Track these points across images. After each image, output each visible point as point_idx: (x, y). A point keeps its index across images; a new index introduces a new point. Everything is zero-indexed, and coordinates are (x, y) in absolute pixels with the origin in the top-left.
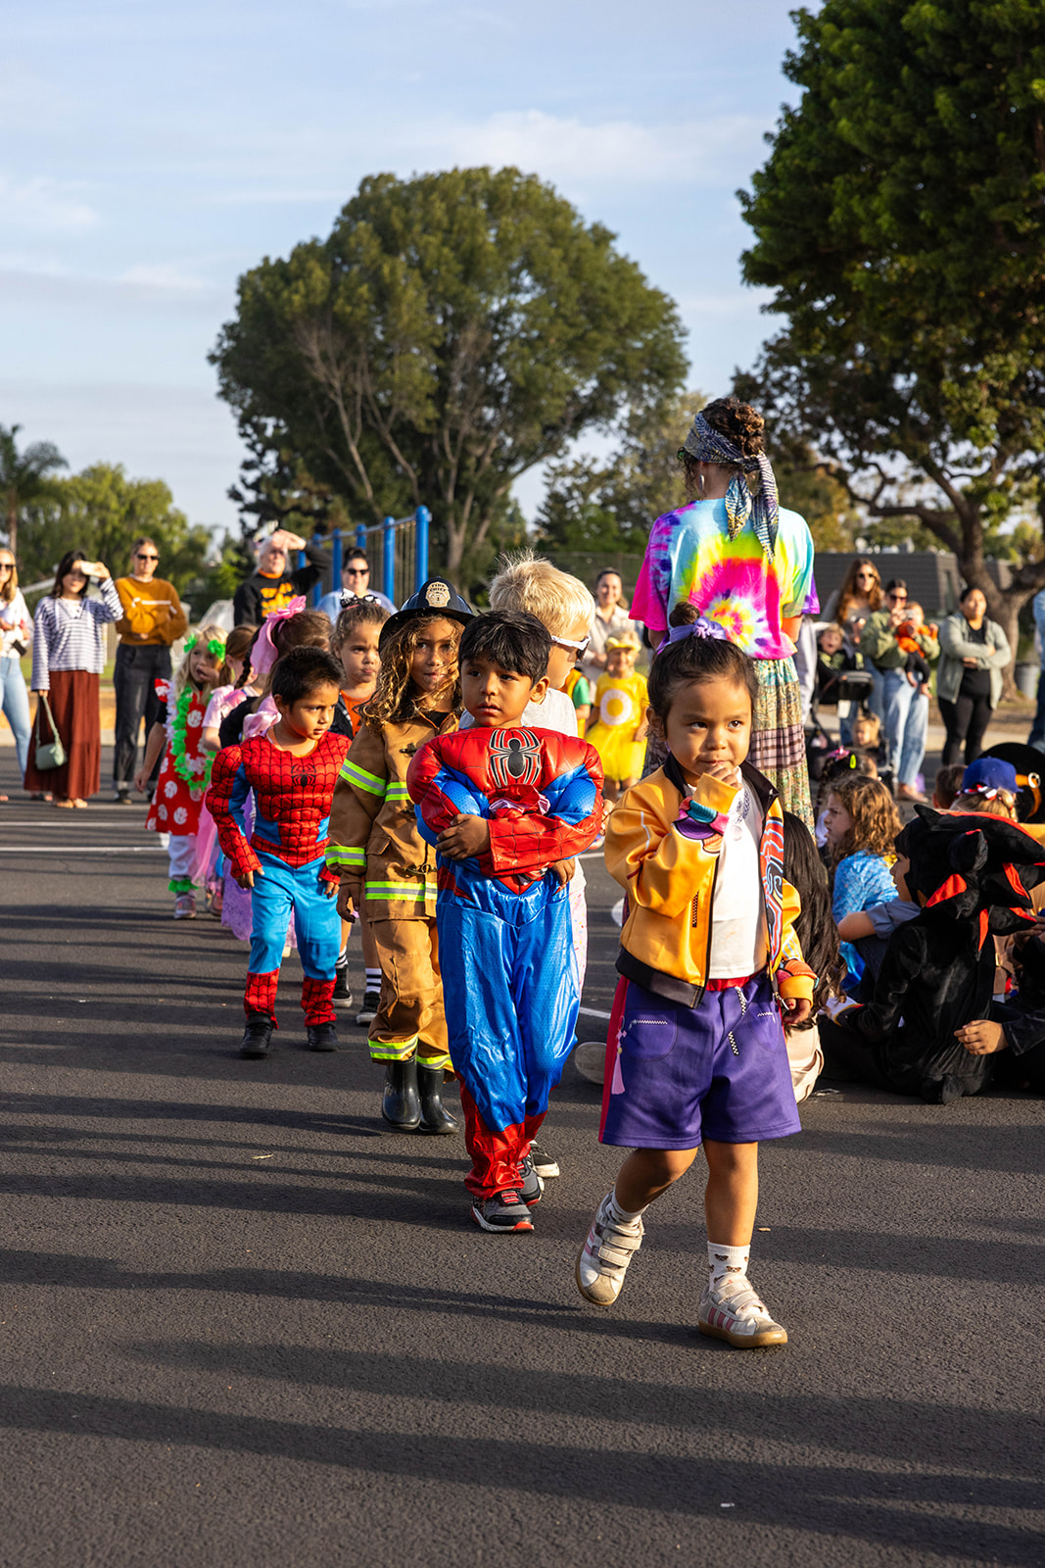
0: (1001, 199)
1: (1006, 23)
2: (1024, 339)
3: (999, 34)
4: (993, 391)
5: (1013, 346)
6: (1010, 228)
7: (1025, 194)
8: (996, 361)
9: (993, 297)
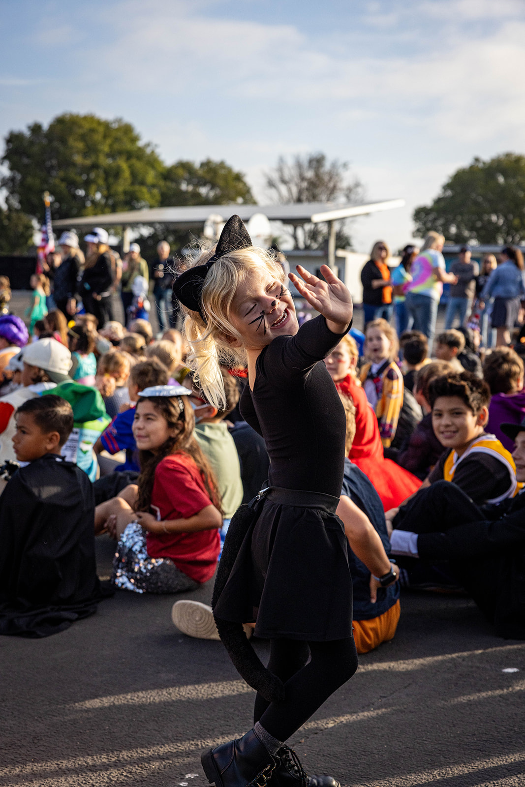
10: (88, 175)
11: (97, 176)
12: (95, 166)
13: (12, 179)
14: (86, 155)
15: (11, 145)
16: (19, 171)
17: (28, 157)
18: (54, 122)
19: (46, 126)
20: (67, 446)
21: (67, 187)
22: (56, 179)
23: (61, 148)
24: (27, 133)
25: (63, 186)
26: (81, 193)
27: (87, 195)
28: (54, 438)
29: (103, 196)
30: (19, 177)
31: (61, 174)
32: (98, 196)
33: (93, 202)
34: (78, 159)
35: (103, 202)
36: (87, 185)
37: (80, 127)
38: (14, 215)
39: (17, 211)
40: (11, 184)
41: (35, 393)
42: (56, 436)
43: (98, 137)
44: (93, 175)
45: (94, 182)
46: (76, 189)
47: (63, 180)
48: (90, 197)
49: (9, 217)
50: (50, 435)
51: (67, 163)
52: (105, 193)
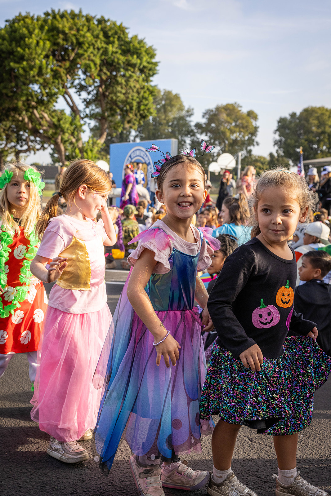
0: (5, 88)
1: (4, 50)
2: (10, 118)
3: (3, 52)
4: (4, 130)
5: (8, 120)
6: (6, 95)
7: (10, 87)
8: (4, 123)
9: (3, 109)
10: (319, 137)
11: (324, 137)
12: (323, 133)
13: (280, 141)
14: (318, 127)
15: (280, 124)
16: (284, 137)
17: (289, 129)
18: (303, 111)
19: (298, 114)
20: (327, 277)
21: (308, 144)
22: (302, 140)
23: (306, 124)
24: (289, 117)
25: (306, 143)
26: (315, 146)
27: (318, 148)
28: (318, 272)
29: (327, 148)
30: (283, 139)
31: (305, 137)
32: (324, 148)
33: (322, 151)
34: (314, 129)
35: (327, 150)
36: (318, 142)
37: (317, 113)
38: (280, 159)
39: (282, 156)
40: (279, 143)
41: (313, 249)
42: (320, 271)
43: (325, 117)
44: (322, 137)
45: (322, 140)
46: (313, 145)
47: (306, 140)
48: (320, 149)
49: (278, 160)
50: (316, 270)
51: (308, 131)
52: (328, 146)
